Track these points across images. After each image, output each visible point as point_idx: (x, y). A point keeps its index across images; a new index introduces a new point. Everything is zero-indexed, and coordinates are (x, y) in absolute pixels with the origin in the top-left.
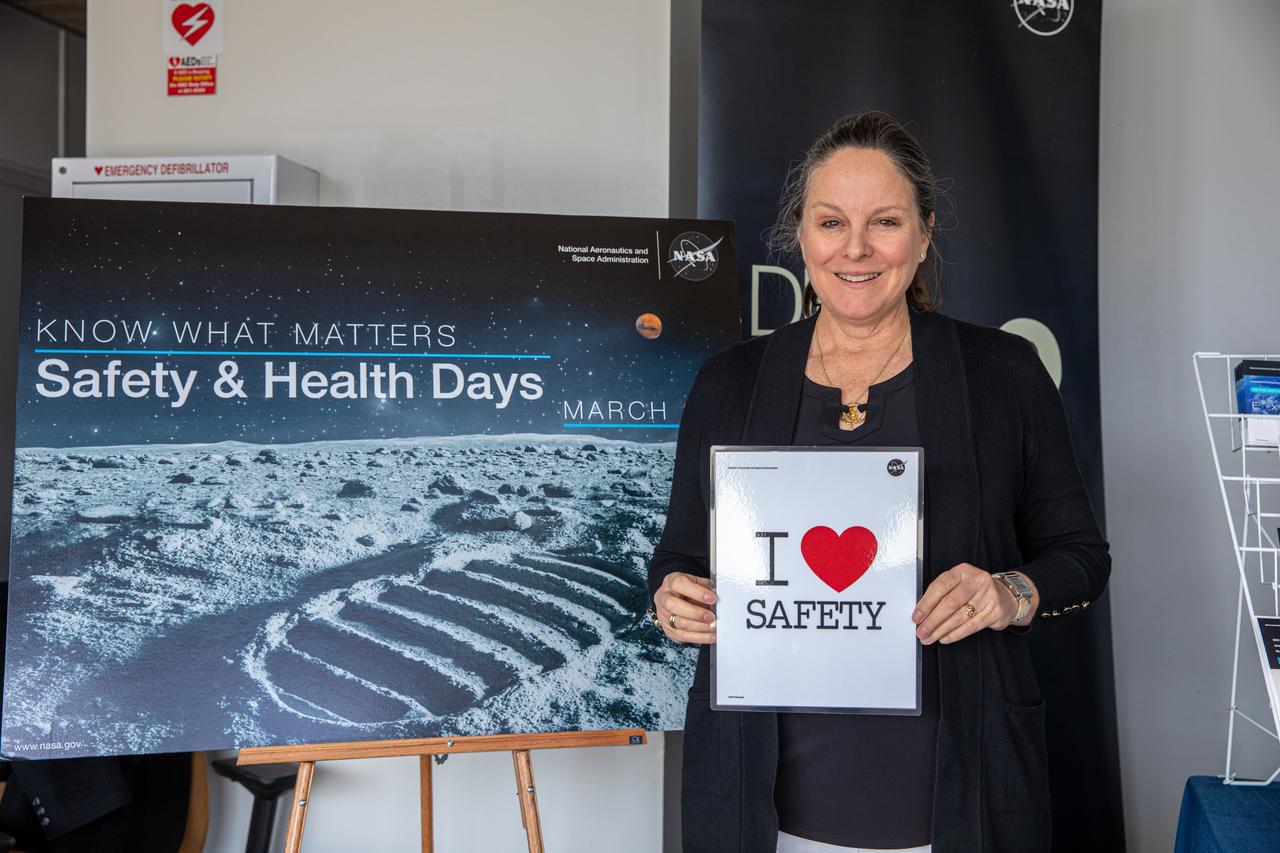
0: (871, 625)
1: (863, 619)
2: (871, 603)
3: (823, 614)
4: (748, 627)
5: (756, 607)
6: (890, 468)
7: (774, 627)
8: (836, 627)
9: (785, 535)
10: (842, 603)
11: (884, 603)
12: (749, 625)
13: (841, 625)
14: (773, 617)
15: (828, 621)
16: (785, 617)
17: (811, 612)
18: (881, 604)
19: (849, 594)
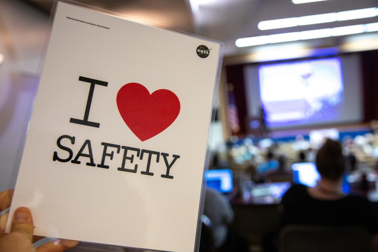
0: (165, 174)
1: (159, 168)
2: (168, 155)
3: (125, 158)
4: (54, 160)
5: (65, 142)
6: (199, 51)
7: (79, 163)
8: (135, 171)
9: (105, 84)
10: (144, 151)
11: (178, 157)
12: (56, 157)
13: (139, 170)
14: (80, 154)
15: (129, 165)
16: (90, 156)
17: (115, 154)
18: (176, 157)
19: (151, 144)
